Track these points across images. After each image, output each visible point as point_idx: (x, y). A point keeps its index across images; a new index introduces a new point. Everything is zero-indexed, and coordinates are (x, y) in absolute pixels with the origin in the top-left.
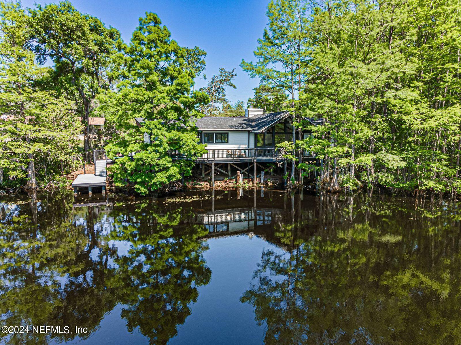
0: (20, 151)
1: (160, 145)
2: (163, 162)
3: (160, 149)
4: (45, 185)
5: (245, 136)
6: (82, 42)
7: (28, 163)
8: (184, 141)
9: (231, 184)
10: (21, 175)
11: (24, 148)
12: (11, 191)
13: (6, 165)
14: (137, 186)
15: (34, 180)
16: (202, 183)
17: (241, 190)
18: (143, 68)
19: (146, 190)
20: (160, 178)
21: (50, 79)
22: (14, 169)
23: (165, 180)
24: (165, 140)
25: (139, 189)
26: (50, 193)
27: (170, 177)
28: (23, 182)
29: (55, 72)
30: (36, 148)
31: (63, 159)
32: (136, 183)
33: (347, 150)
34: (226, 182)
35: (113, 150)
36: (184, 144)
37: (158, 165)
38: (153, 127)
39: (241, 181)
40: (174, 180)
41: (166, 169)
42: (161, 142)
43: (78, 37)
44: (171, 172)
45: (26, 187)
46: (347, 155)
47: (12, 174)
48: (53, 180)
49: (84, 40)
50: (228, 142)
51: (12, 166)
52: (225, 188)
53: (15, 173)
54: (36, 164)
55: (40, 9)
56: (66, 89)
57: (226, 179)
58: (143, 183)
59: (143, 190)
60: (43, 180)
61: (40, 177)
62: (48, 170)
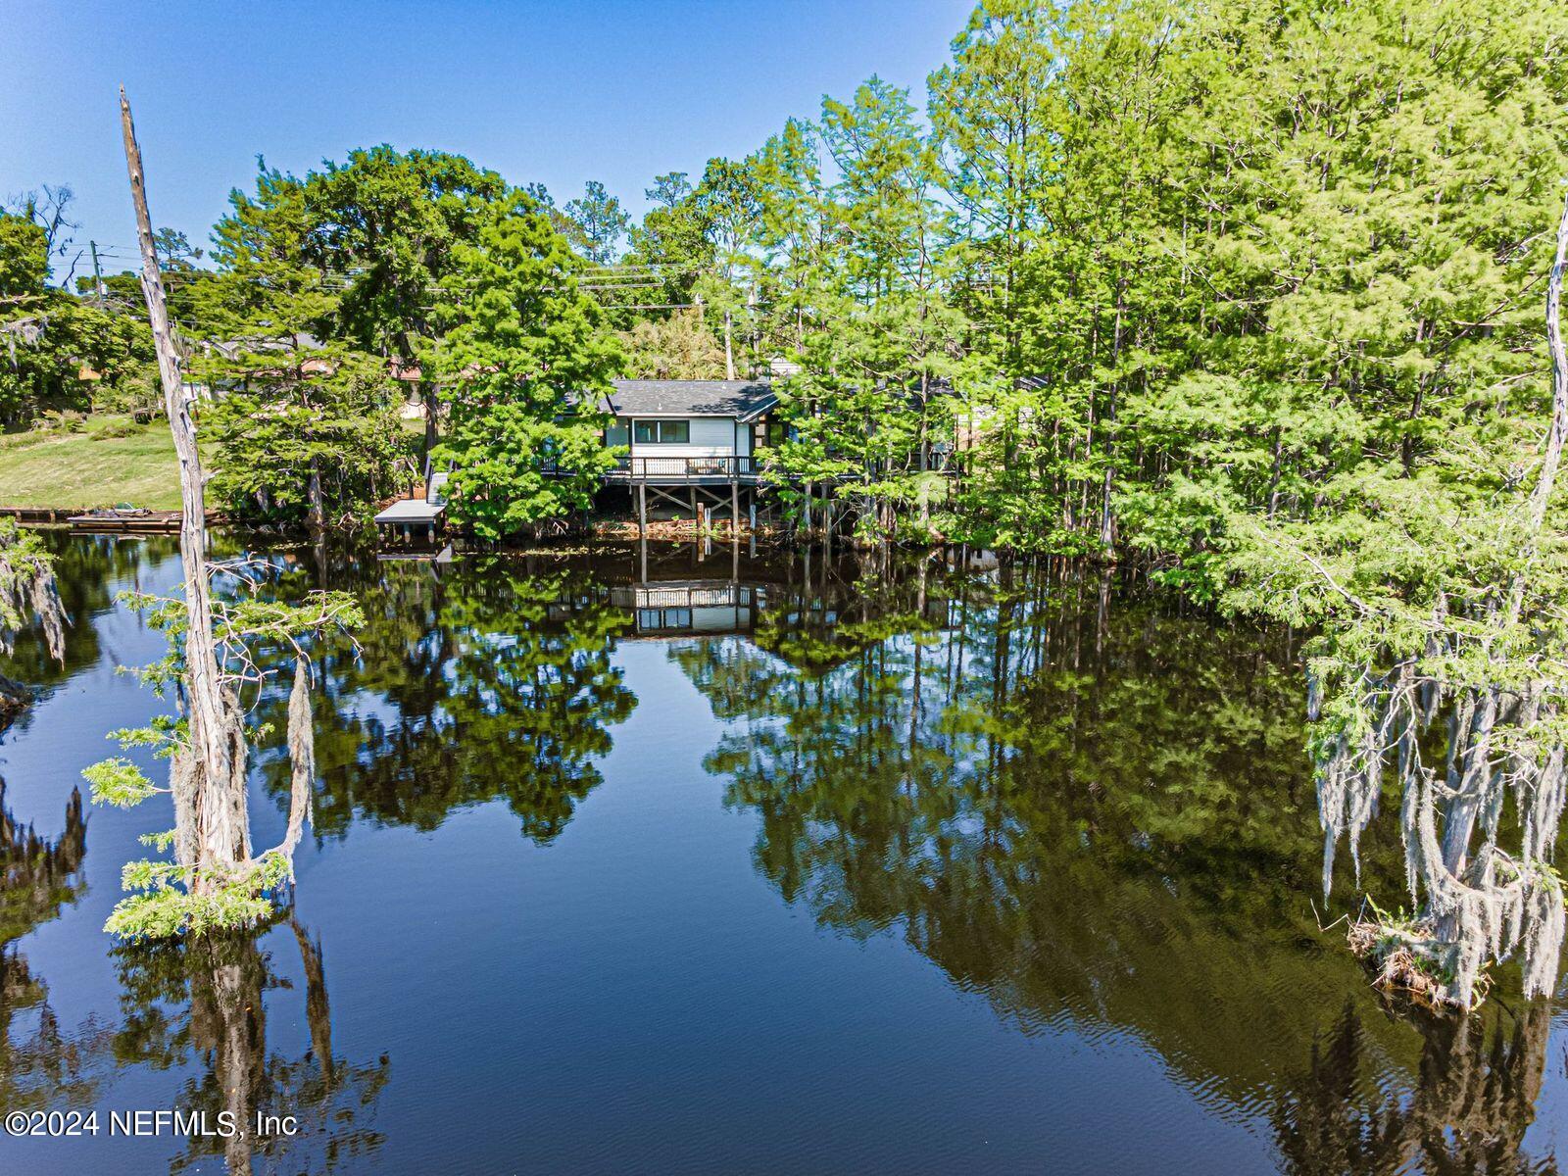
0: (290, 456)
1: (517, 451)
2: (521, 482)
3: (517, 459)
4: (338, 520)
5: (727, 428)
6: (411, 230)
7: (308, 478)
8: (564, 443)
9: (688, 528)
10: (296, 499)
11: (299, 452)
12: (282, 527)
13: (272, 481)
14: (477, 525)
15: (319, 509)
16: (626, 525)
17: (707, 541)
18: (489, 305)
19: (494, 533)
20: (517, 511)
21: (358, 297)
22: (284, 488)
23: (525, 515)
24: (527, 441)
25: (481, 530)
26: (347, 534)
27: (535, 510)
28: (302, 510)
29: (368, 282)
30: (316, 451)
31: (365, 471)
32: (477, 519)
33: (850, 470)
34: (675, 525)
35: (443, 456)
36: (565, 449)
37: (515, 488)
38: (506, 415)
39: (707, 524)
40: (542, 515)
41: (526, 495)
42: (519, 443)
43: (403, 221)
44: (538, 501)
45: (306, 522)
46: (852, 476)
47: (281, 496)
48: (352, 511)
49: (414, 225)
50: (688, 441)
51: (281, 482)
52: (675, 537)
53: (286, 494)
54: (322, 479)
55: (333, 169)
56: (383, 323)
57: (676, 518)
58: (490, 520)
59: (489, 532)
60: (335, 509)
61: (330, 503)
62: (345, 490)
